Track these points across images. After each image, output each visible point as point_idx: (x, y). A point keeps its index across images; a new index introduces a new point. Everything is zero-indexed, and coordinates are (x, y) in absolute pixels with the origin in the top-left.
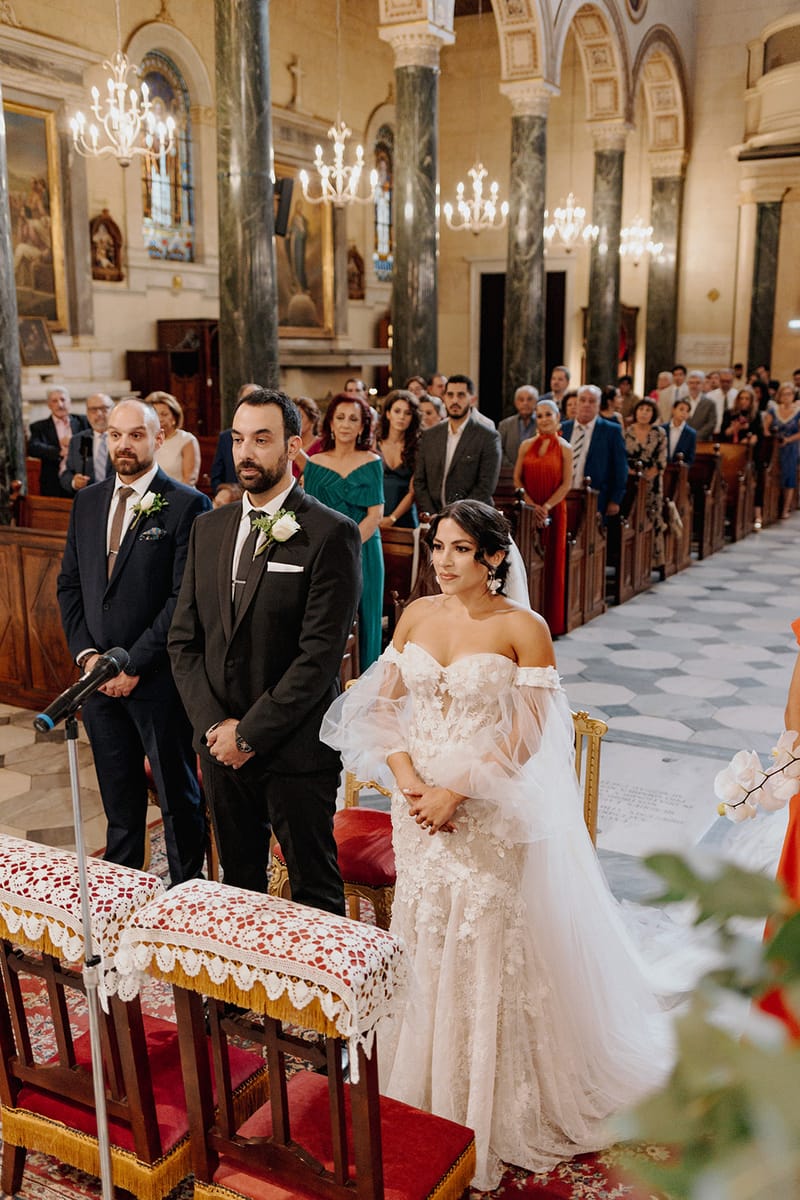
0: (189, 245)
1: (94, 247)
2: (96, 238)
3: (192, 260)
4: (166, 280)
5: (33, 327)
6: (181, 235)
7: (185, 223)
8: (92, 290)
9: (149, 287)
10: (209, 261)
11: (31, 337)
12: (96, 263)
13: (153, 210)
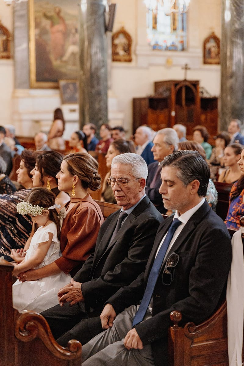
0: (182, 42)
1: (114, 46)
2: (117, 41)
3: (183, 49)
4: (162, 60)
5: (71, 86)
6: (177, 37)
7: (179, 31)
8: (112, 67)
9: (151, 65)
10: (190, 50)
11: (68, 91)
12: (115, 54)
13: (158, 25)
